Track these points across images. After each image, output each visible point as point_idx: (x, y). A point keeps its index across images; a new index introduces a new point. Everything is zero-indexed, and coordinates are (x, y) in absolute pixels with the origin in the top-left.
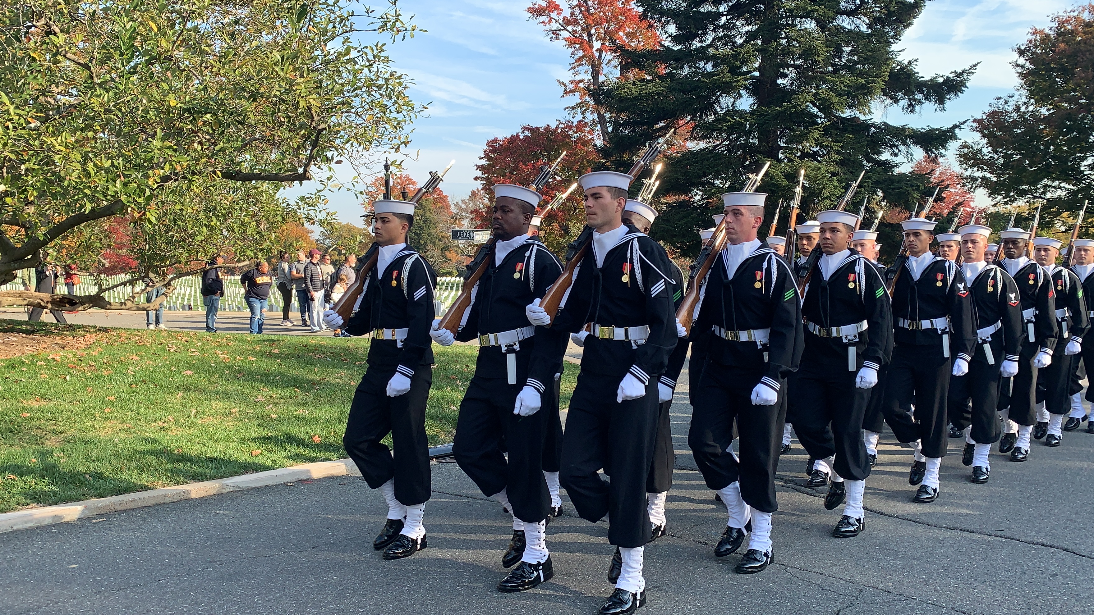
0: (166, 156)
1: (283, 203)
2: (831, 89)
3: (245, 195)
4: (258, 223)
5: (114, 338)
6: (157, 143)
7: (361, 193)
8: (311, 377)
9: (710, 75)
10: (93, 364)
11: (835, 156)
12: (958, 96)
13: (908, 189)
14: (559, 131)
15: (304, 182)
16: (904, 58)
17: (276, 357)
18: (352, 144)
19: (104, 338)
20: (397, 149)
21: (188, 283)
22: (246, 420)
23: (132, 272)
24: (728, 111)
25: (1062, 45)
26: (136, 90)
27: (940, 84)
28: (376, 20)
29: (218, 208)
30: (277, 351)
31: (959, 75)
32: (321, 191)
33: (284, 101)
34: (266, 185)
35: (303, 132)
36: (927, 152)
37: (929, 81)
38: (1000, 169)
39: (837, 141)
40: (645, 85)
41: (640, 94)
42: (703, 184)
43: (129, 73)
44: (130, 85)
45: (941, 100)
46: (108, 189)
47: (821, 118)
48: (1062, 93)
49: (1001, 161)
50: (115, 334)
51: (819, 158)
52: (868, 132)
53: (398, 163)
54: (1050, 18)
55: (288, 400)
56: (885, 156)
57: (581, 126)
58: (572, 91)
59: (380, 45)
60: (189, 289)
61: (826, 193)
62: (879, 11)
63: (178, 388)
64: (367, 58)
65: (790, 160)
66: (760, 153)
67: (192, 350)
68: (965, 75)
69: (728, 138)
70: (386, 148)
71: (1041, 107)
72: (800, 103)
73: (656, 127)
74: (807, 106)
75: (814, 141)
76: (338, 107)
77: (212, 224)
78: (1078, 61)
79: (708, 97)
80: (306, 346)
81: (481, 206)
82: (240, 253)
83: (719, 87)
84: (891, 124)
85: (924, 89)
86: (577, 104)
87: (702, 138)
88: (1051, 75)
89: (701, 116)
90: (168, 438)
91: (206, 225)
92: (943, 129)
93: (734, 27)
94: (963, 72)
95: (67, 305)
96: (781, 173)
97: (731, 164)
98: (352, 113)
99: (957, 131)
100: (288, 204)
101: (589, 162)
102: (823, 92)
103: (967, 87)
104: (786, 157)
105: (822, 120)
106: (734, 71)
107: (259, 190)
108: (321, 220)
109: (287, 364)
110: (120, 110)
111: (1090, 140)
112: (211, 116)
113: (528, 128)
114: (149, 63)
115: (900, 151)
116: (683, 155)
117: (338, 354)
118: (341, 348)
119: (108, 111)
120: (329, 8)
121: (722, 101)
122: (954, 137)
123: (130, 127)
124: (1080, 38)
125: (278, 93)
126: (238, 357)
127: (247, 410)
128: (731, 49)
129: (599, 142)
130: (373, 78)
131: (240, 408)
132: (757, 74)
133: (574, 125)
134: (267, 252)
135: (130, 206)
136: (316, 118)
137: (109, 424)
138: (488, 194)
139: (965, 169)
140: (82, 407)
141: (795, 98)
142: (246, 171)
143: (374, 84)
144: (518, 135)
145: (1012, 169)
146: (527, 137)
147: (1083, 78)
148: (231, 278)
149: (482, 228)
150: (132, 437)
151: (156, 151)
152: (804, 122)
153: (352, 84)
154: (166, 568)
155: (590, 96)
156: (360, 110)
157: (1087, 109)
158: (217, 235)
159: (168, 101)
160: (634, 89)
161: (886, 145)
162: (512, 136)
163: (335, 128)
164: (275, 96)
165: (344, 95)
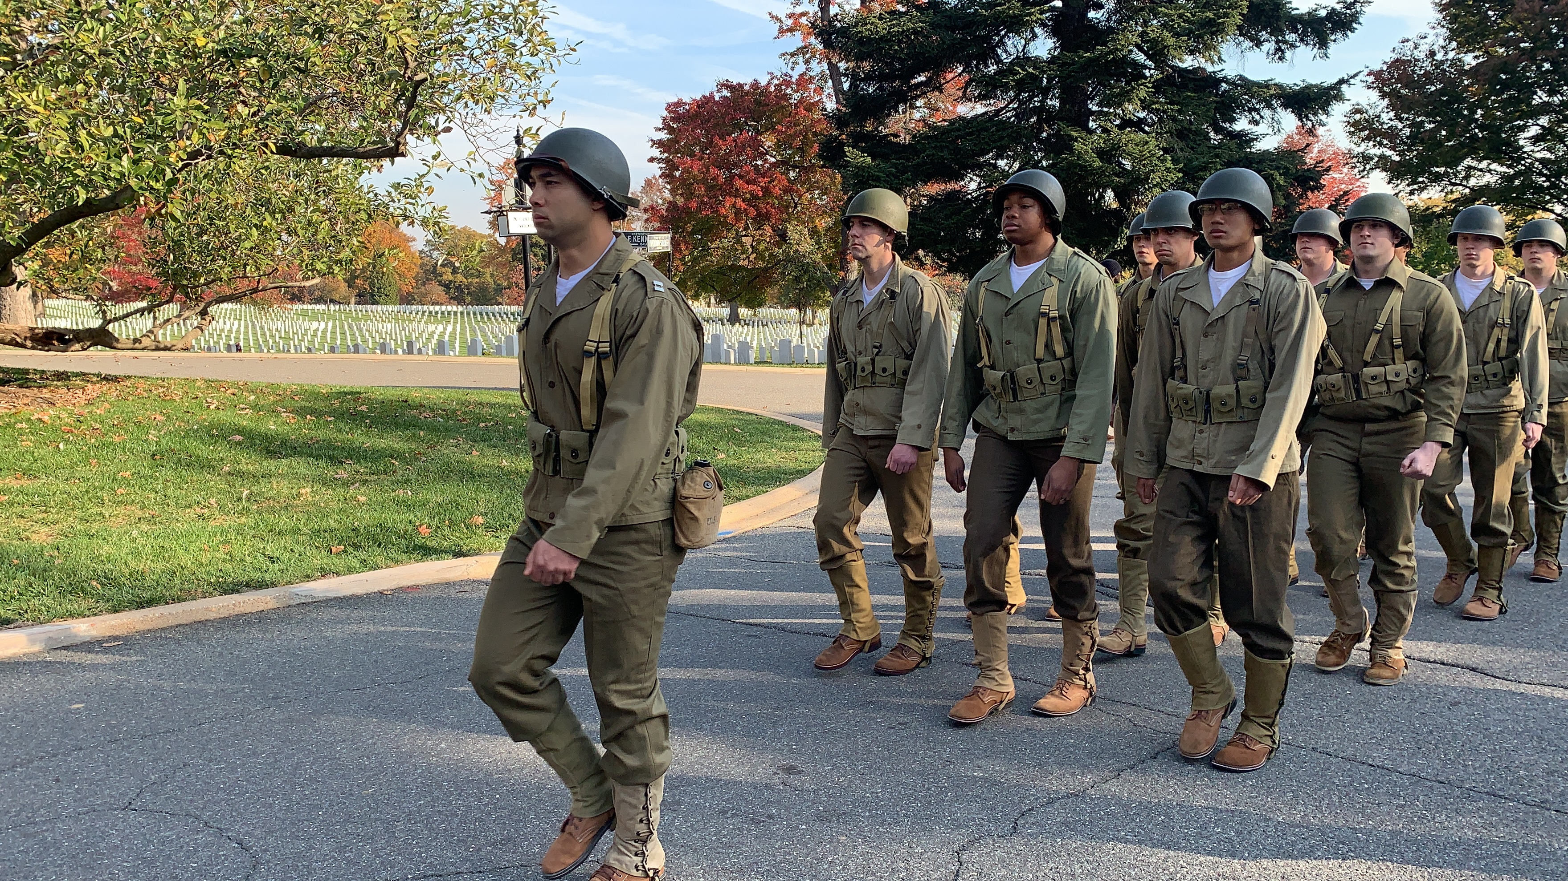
0: (194, 121)
1: (368, 193)
2: (1164, 26)
3: (313, 181)
4: (333, 221)
5: (128, 390)
6: (179, 101)
7: (481, 175)
8: (415, 444)
10: (98, 426)
11: (1169, 125)
12: (1348, 36)
13: (1272, 172)
14: (772, 89)
15: (397, 159)
17: (363, 416)
18: (466, 103)
19: (113, 391)
20: (532, 112)
21: (235, 314)
22: (322, 505)
23: (152, 296)
24: (1018, 57)
26: (146, 22)
27: (1321, 19)
29: (274, 201)
30: (364, 408)
31: (1349, 6)
32: (424, 176)
33: (364, 38)
34: (343, 166)
35: (393, 86)
36: (1300, 119)
37: (1305, 14)
38: (1405, 143)
39: (1172, 103)
40: (896, 19)
41: (889, 32)
42: (980, 166)
44: (137, 15)
45: (1323, 43)
46: (109, 169)
47: (1150, 69)
48: (1496, 33)
49: (1407, 131)
50: (129, 385)
51: (1146, 128)
52: (1218, 90)
53: (533, 131)
55: (382, 476)
56: (1241, 124)
57: (803, 82)
58: (791, 30)
60: (236, 322)
61: (1155, 178)
63: (222, 460)
65: (1105, 130)
66: (1062, 120)
67: (241, 406)
68: (1357, 6)
69: (1016, 99)
70: (517, 109)
71: (1465, 54)
72: (1119, 47)
73: (913, 82)
74: (1131, 51)
75: (1139, 103)
76: (444, 48)
77: (265, 223)
79: (988, 38)
80: (406, 401)
81: (660, 201)
82: (306, 266)
83: (1004, 23)
84: (1249, 78)
85: (1299, 26)
86: (798, 49)
87: (981, 97)
88: (1481, 7)
89: (977, 66)
90: (210, 529)
91: (256, 226)
92: (1325, 85)
95: (55, 342)
96: (1092, 149)
97: (1021, 136)
98: (464, 56)
99: (1344, 87)
100: (376, 195)
101: (815, 134)
102: (1153, 31)
103: (1360, 24)
104: (1100, 126)
105: (1152, 72)
107: (334, 173)
108: (424, 218)
109: (380, 427)
110: (123, 53)
111: (1534, 102)
112: (258, 61)
113: (727, 85)
115: (1262, 117)
116: (952, 123)
117: (454, 412)
118: (458, 404)
119: (107, 54)
121: (1009, 43)
122: (1340, 97)
123: (139, 77)
125: (355, 26)
126: (309, 417)
127: (323, 490)
129: (831, 105)
130: (495, 3)
131: (313, 487)
132: (1059, 3)
133: (794, 80)
134: (347, 266)
135: (142, 195)
136: (412, 64)
137: (123, 511)
138: (669, 183)
139: (1356, 144)
140: (84, 487)
141: (1113, 40)
142: (313, 143)
143: (497, 14)
144: (712, 96)
145: (1422, 142)
146: (725, 98)
147: (1526, 11)
148: (298, 307)
149: (660, 230)
150: (158, 529)
151: (178, 113)
152: (1124, 74)
153: (464, 13)
154: (209, 708)
155: (817, 36)
156: (477, 52)
157: (1530, 55)
158: (273, 241)
159: (194, 39)
160: (881, 26)
161: (1241, 107)
162: (704, 96)
163: (441, 79)
164: (351, 31)
165: (453, 30)
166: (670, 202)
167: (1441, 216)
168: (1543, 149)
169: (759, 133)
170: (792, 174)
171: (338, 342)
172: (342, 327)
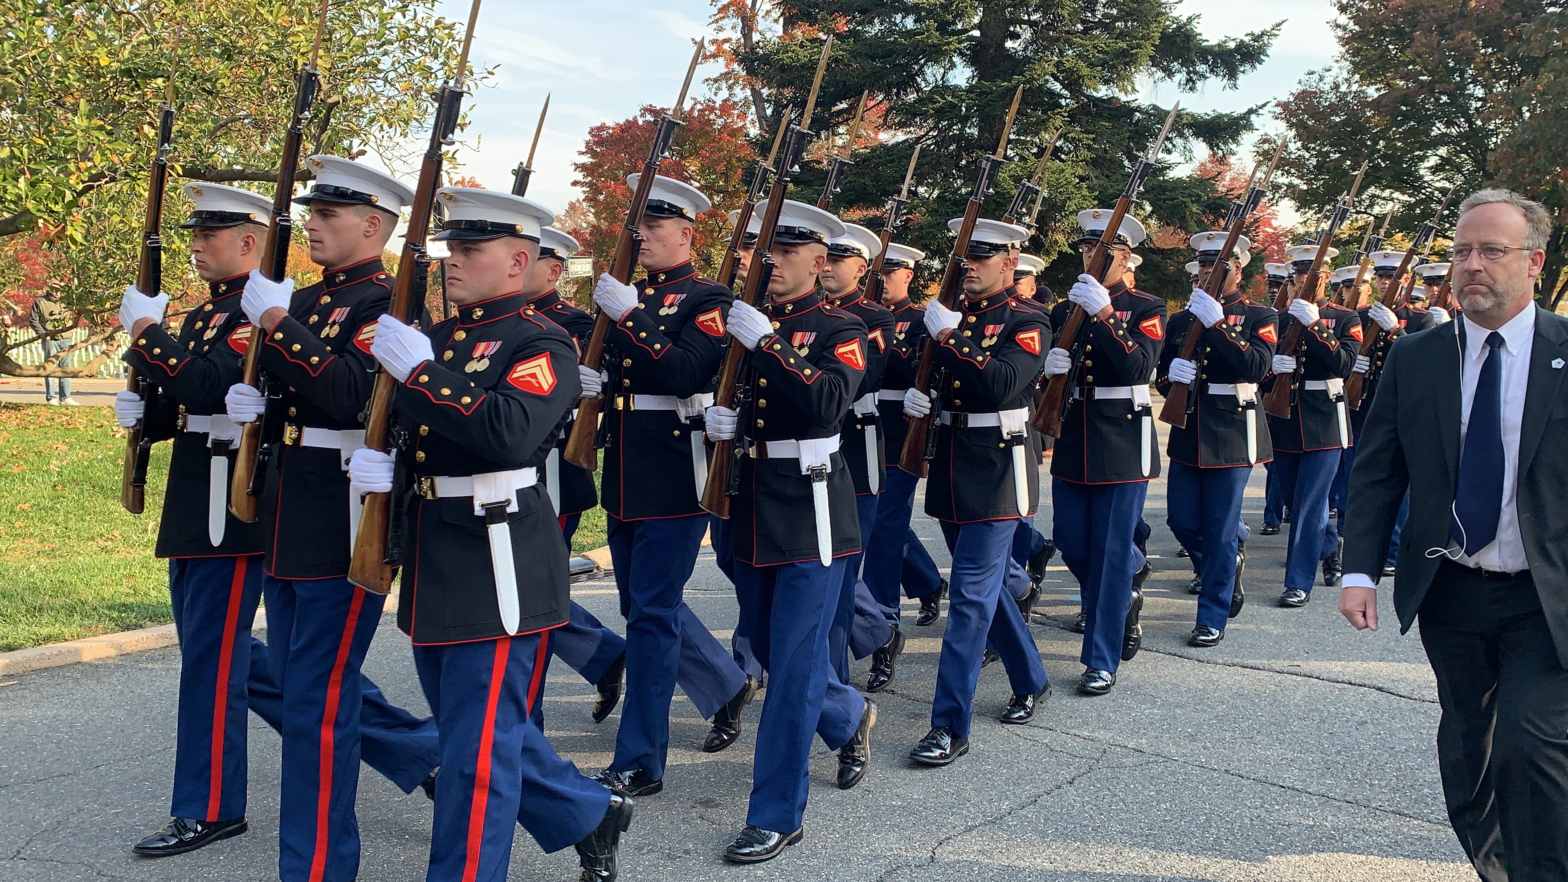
0: (96, 141)
2: (1080, 56)
5: (29, 418)
6: (80, 122)
9: (910, 34)
11: (1084, 153)
12: (1255, 67)
13: (1185, 200)
14: (696, 114)
16: (1181, 13)
18: (381, 126)
24: (937, 86)
26: (45, 41)
27: (1231, 50)
31: (1257, 38)
33: (274, 60)
36: (1211, 148)
37: (1215, 46)
38: (1312, 173)
39: (1087, 132)
40: (817, 47)
41: (810, 60)
44: (36, 33)
45: (1232, 74)
46: (5, 192)
47: (1066, 98)
48: (1397, 66)
49: (1314, 161)
50: (30, 413)
51: (1063, 156)
52: (1132, 118)
56: (1155, 153)
57: (727, 107)
58: (714, 56)
61: (1072, 205)
65: (1023, 159)
66: (980, 148)
68: (1266, 38)
69: (936, 127)
71: (1368, 86)
72: (1035, 76)
73: (834, 109)
74: (1047, 81)
75: (1055, 131)
76: (358, 70)
77: (174, 246)
78: (1419, 22)
79: (907, 67)
81: (584, 225)
83: (923, 52)
84: (1162, 108)
85: (1209, 57)
86: (721, 75)
87: (901, 125)
88: (1382, 41)
89: (898, 94)
90: (113, 562)
92: (1235, 115)
94: (1263, 34)
96: (1010, 177)
97: (940, 164)
98: (379, 78)
99: (1253, 117)
101: (739, 160)
102: (1068, 61)
103: (1268, 56)
104: (1017, 154)
105: (1068, 101)
106: (943, 28)
110: (22, 72)
111: (1433, 134)
112: (164, 82)
113: (650, 110)
115: (1174, 146)
116: (873, 150)
119: (5, 73)
121: (928, 72)
122: (1249, 127)
123: (39, 96)
125: (265, 48)
129: (754, 131)
130: (410, 26)
132: (976, 33)
133: (717, 105)
135: (41, 218)
136: (325, 87)
137: (20, 545)
138: (593, 207)
139: (1265, 172)
141: (1030, 69)
142: (224, 166)
143: (412, 36)
144: (635, 120)
145: (1328, 172)
146: (648, 122)
147: (1423, 45)
149: (583, 255)
150: (57, 563)
151: (79, 133)
152: (1042, 104)
153: (378, 36)
154: (108, 750)
155: (740, 62)
156: (392, 75)
157: (1429, 88)
158: (182, 264)
159: (98, 59)
160: (801, 52)
161: (1155, 137)
162: (627, 121)
163: (354, 102)
164: (261, 52)
165: (367, 52)
166: (594, 226)
167: (1347, 242)
168: (1443, 179)
169: (682, 157)
170: (716, 199)
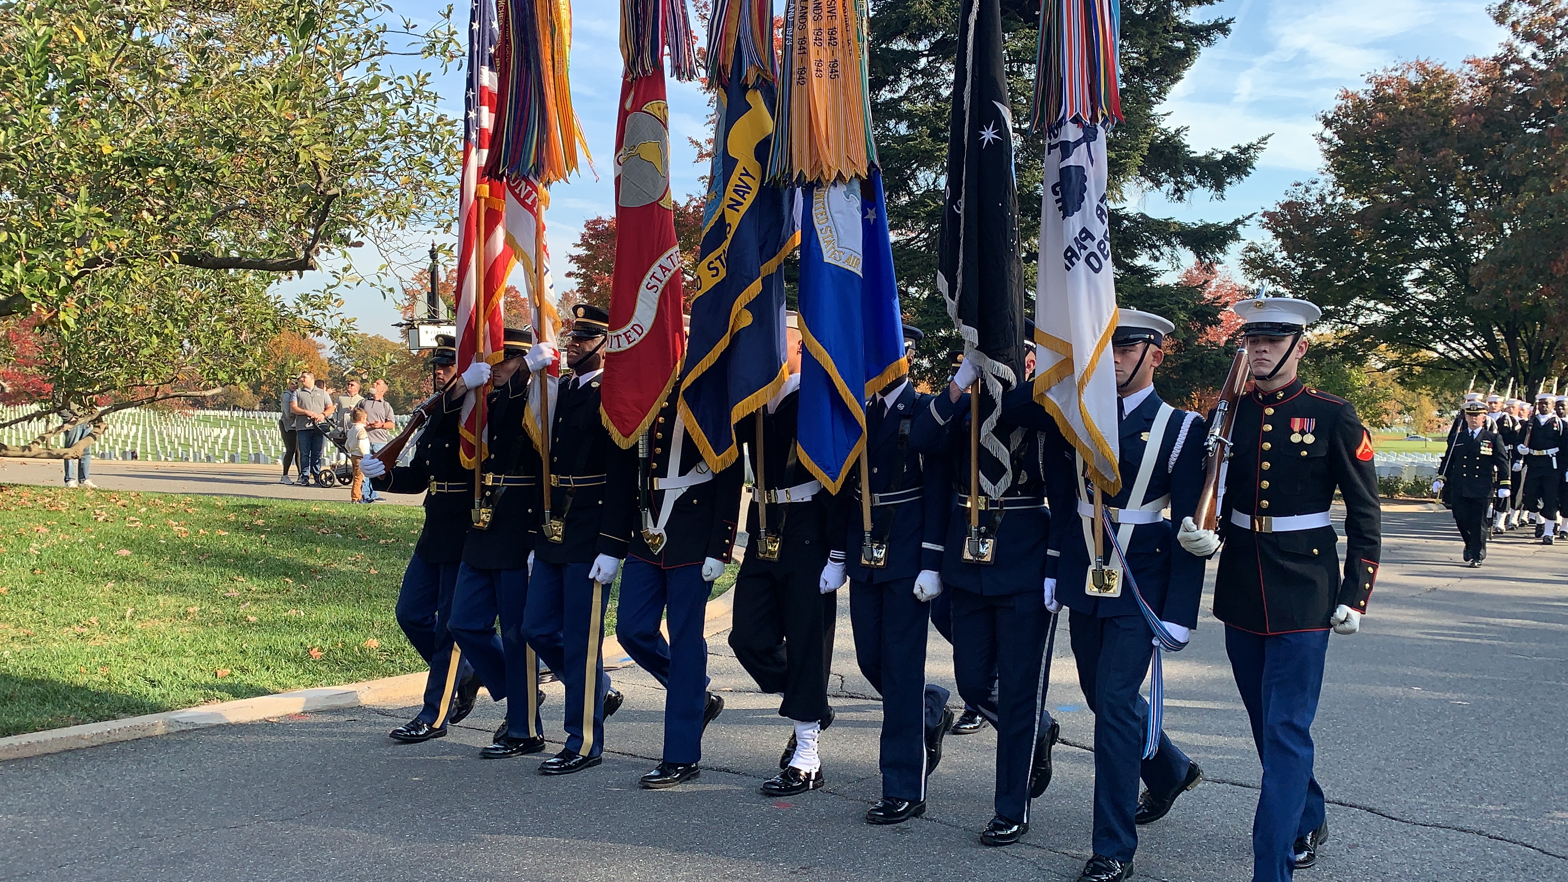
0: (94, 228)
1: (276, 303)
3: (219, 289)
4: (237, 333)
5: (11, 500)
6: (79, 208)
7: (391, 290)
8: (311, 562)
9: (904, 139)
12: (1242, 179)
13: (1172, 307)
14: (691, 210)
15: (305, 272)
16: (1169, 125)
17: (259, 531)
18: (380, 218)
20: (447, 228)
21: (134, 419)
22: (210, 624)
23: (42, 401)
24: (928, 190)
25: (1381, 115)
26: (50, 128)
27: (1218, 162)
28: (419, 39)
29: (177, 308)
30: (260, 522)
31: (1243, 151)
32: (332, 287)
33: (275, 151)
34: (250, 276)
35: (305, 199)
36: (1198, 256)
37: (1203, 157)
38: (1298, 282)
43: (41, 102)
44: (41, 121)
45: (1219, 186)
48: (1380, 180)
49: (1299, 271)
50: (13, 494)
52: (1120, 227)
53: (447, 248)
54: (1365, 78)
55: (275, 595)
56: (1142, 260)
59: (422, 75)
60: (134, 428)
62: (1137, 58)
63: (107, 575)
64: (403, 94)
67: (132, 518)
68: (1252, 151)
69: (927, 230)
70: (431, 226)
71: (1353, 199)
72: (1026, 183)
74: (1036, 188)
76: (359, 163)
77: (166, 331)
78: (1401, 138)
79: (900, 171)
80: (305, 516)
82: (208, 375)
83: (916, 157)
84: (1150, 217)
85: (1197, 169)
88: (1366, 156)
89: (890, 198)
90: (88, 650)
91: (157, 333)
92: (1222, 224)
93: (937, 73)
94: (1249, 147)
97: (931, 265)
98: (379, 172)
99: (1240, 228)
100: (283, 306)
103: (1254, 168)
106: (937, 134)
107: (240, 282)
108: (332, 329)
109: (275, 542)
110: (25, 157)
111: (1417, 247)
112: (165, 171)
114: (72, 89)
115: (1162, 254)
117: (354, 528)
118: (358, 519)
119: (8, 158)
120: (349, 19)
121: (920, 176)
122: (1236, 237)
123: (40, 182)
124: (1404, 107)
125: (267, 140)
126: (201, 531)
127: (212, 609)
128: (934, 104)
130: (413, 122)
131: (201, 606)
134: (249, 374)
135: (35, 302)
136: (325, 179)
139: (1253, 281)
142: (220, 254)
143: (414, 132)
145: (1313, 282)
147: (1407, 161)
148: (200, 413)
150: (31, 649)
151: (78, 220)
153: (380, 131)
154: (73, 848)
156: (392, 169)
157: (1412, 203)
158: (174, 349)
159: (101, 147)
161: (1143, 244)
163: (354, 194)
164: (263, 144)
165: (368, 146)
167: (1332, 352)
168: (1425, 291)
171: (240, 450)
172: (245, 434)
